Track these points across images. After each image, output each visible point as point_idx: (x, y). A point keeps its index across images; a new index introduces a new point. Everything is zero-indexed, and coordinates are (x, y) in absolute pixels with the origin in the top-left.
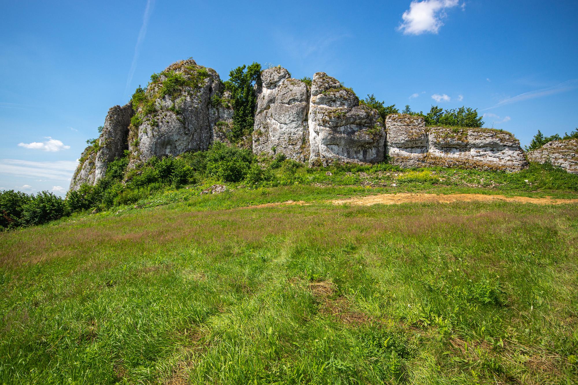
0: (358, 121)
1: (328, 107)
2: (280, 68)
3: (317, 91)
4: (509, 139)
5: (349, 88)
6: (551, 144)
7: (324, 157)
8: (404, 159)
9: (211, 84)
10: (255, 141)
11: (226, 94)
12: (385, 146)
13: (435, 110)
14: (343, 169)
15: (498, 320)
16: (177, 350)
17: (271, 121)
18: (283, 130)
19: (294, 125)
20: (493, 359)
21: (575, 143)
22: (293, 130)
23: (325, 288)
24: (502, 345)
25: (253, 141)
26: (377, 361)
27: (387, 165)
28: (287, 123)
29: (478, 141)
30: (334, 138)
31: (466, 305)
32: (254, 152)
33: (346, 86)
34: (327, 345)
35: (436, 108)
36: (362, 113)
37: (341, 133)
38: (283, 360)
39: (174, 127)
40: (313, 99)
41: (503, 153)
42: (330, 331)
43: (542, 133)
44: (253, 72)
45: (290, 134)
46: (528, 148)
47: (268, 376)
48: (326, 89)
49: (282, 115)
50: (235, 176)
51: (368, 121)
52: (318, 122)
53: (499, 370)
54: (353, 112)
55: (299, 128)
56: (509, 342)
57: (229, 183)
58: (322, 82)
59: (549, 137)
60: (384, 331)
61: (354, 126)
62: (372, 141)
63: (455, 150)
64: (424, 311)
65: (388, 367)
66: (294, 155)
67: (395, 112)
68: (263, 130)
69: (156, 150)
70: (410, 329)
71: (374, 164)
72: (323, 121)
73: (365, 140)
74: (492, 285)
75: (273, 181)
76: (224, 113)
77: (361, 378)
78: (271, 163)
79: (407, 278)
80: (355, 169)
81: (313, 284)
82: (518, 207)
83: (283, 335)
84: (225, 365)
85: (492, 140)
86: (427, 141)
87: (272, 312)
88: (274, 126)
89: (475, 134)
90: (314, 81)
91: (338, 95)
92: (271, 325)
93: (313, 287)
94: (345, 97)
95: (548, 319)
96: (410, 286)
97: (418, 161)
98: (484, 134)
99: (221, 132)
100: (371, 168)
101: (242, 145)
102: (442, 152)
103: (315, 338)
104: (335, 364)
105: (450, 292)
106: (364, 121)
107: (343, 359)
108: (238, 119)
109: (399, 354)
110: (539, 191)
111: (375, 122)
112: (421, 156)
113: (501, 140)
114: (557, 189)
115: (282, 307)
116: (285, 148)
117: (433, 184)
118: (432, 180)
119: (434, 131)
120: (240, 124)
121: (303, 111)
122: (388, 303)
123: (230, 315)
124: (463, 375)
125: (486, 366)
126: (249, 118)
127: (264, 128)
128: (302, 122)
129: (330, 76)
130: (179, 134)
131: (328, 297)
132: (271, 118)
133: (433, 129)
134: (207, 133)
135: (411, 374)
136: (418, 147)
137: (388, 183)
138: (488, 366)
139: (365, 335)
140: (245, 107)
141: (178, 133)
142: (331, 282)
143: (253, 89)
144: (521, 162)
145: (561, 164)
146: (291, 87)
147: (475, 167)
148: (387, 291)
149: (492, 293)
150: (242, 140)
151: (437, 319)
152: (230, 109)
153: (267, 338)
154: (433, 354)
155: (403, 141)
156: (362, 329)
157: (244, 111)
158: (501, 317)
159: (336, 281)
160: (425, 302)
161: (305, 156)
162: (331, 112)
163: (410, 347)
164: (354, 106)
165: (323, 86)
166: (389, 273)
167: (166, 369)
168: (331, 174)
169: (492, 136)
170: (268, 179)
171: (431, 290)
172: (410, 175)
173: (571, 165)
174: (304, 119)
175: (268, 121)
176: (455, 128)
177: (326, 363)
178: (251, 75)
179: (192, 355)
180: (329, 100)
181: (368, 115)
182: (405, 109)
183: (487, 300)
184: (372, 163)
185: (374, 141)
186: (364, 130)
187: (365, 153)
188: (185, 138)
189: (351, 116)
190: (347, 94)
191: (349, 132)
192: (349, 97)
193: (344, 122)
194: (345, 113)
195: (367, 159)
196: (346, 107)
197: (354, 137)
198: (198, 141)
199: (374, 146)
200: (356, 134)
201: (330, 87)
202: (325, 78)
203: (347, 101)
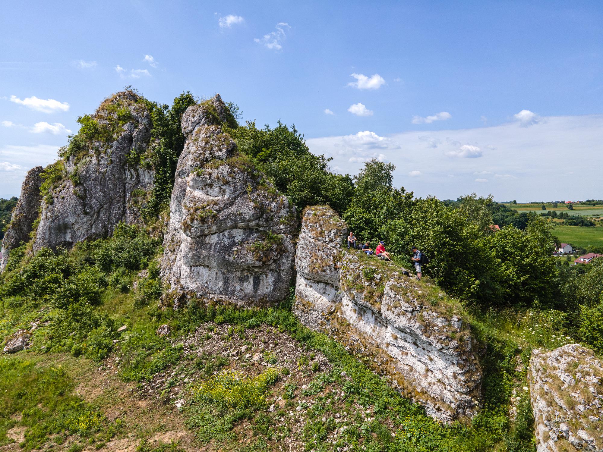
0: (242, 225)
1: (203, 196)
3: (191, 166)
7: (182, 288)
8: (307, 306)
9: (132, 131)
12: (294, 268)
30: (199, 257)
36: (248, 210)
37: (211, 247)
39: (69, 205)
40: (188, 180)
41: (431, 360)
48: (206, 161)
51: (262, 223)
62: (259, 264)
69: (50, 237)
72: (184, 226)
73: (246, 262)
76: (145, 176)
86: (339, 281)
91: (214, 175)
98: (402, 302)
102: (355, 312)
106: (253, 223)
108: (157, 186)
111: (277, 224)
126: (167, 186)
130: (76, 214)
134: (119, 209)
136: (332, 285)
152: (151, 170)
155: (306, 271)
162: (198, 209)
164: (243, 194)
165: (202, 157)
180: (204, 183)
181: (261, 213)
184: (263, 302)
185: (264, 263)
186: (251, 241)
187: (257, 282)
188: (85, 220)
189: (227, 216)
190: (231, 173)
191: (225, 246)
192: (233, 178)
193: (214, 228)
194: (219, 211)
195: (259, 292)
196: (226, 197)
197: (230, 256)
198: (105, 221)
199: (271, 270)
200: (235, 249)
201: (214, 157)
202: (210, 140)
203: (229, 185)
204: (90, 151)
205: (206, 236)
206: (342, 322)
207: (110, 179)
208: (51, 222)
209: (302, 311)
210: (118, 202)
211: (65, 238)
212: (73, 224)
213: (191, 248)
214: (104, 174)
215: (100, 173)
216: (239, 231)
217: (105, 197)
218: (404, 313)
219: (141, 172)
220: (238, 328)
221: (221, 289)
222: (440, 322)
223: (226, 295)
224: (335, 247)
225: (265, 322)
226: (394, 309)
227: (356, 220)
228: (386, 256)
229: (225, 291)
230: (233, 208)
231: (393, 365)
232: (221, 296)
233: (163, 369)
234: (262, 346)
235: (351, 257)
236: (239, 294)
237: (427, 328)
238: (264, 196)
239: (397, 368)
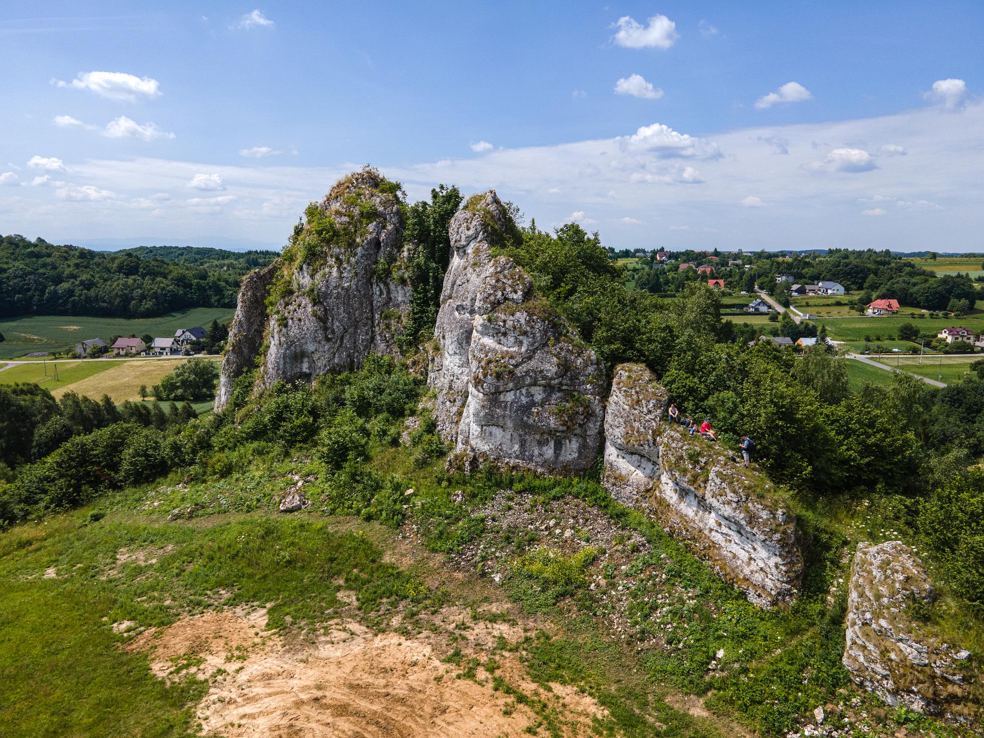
0: (542, 382)
1: (494, 345)
7: (473, 450)
8: (619, 480)
9: (378, 234)
10: (431, 361)
22: (457, 370)
29: (715, 503)
30: (493, 416)
32: (428, 381)
36: (552, 366)
37: (506, 406)
39: (307, 329)
40: (476, 323)
41: (755, 550)
45: (453, 376)
48: (495, 305)
51: (567, 381)
58: (493, 287)
61: (536, 391)
68: (442, 341)
69: (285, 367)
72: (477, 379)
73: (548, 426)
76: (398, 292)
86: (658, 456)
89: (719, 481)
91: (510, 322)
94: (523, 328)
98: (728, 491)
99: (388, 332)
101: (414, 363)
102: (676, 493)
106: (554, 382)
108: (416, 307)
111: (584, 383)
112: (644, 484)
126: (430, 309)
127: (444, 337)
130: (316, 341)
133: (667, 432)
134: (367, 334)
136: (649, 459)
140: (426, 285)
152: (407, 285)
161: (457, 433)
162: (492, 360)
168: (460, 498)
180: (496, 331)
184: (566, 470)
185: (568, 427)
186: (553, 402)
187: (558, 446)
188: (326, 347)
189: (526, 372)
190: (529, 321)
191: (522, 406)
192: (532, 327)
193: (511, 385)
194: (516, 366)
195: (561, 458)
196: (523, 349)
197: (528, 417)
198: (350, 348)
199: (575, 435)
200: (534, 410)
201: (506, 299)
202: (501, 276)
203: (527, 336)
204: (329, 259)
205: (500, 393)
206: (661, 502)
207: (355, 296)
208: (286, 349)
209: (614, 484)
210: (365, 325)
211: (301, 369)
212: (313, 352)
213: (483, 406)
214: (347, 290)
215: (343, 288)
216: (538, 388)
217: (349, 319)
218: (729, 503)
219: (392, 287)
220: (541, 498)
221: (518, 453)
222: (764, 515)
223: (524, 459)
224: (654, 420)
225: (570, 494)
226: (718, 497)
227: (678, 388)
228: (712, 436)
229: (521, 455)
230: (533, 363)
231: (716, 551)
232: (517, 461)
233: (470, 541)
234: (572, 521)
235: (672, 433)
236: (538, 460)
237: (752, 519)
238: (568, 350)
239: (720, 555)
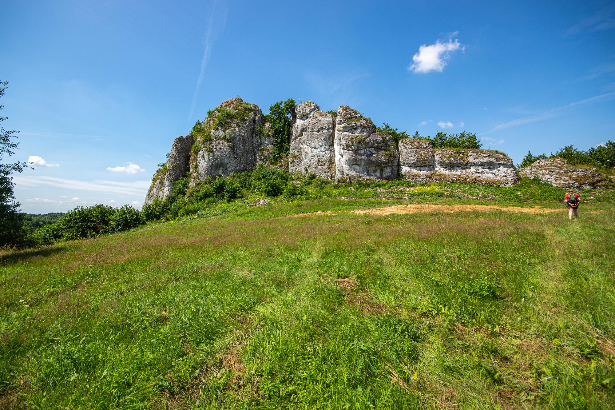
0: (375, 145)
1: (350, 134)
2: (311, 103)
3: (341, 121)
4: (503, 158)
5: (368, 118)
6: (539, 163)
7: (347, 175)
8: (415, 176)
9: (255, 117)
10: (291, 163)
11: (267, 125)
12: (399, 165)
13: (440, 135)
14: (363, 185)
15: (495, 310)
16: (231, 332)
17: (304, 147)
18: (314, 153)
19: (322, 149)
20: (490, 343)
21: (559, 162)
22: (322, 153)
23: (350, 283)
24: (498, 331)
25: (289, 163)
26: (393, 343)
27: (400, 181)
28: (317, 147)
29: (477, 160)
30: (356, 160)
31: (467, 298)
32: (290, 171)
33: (366, 116)
34: (352, 330)
35: (442, 133)
36: (379, 138)
37: (361, 155)
38: (316, 341)
39: (225, 152)
40: (338, 128)
41: (499, 171)
42: (354, 318)
43: (532, 153)
44: (288, 107)
45: (320, 156)
46: (520, 166)
47: (304, 354)
48: (349, 119)
49: (313, 141)
50: (275, 192)
51: (384, 145)
52: (342, 146)
53: (495, 352)
54: (371, 138)
55: (326, 152)
56: (504, 328)
57: (270, 197)
58: (345, 114)
59: (537, 156)
60: (399, 319)
61: (372, 150)
62: (387, 161)
63: (457, 168)
64: (432, 303)
65: (402, 348)
66: (323, 174)
67: (407, 137)
68: (297, 154)
69: (211, 171)
70: (420, 317)
71: (389, 180)
72: (347, 146)
73: (381, 161)
74: (489, 280)
75: (305, 195)
76: (266, 140)
77: (380, 357)
78: (304, 181)
79: (418, 275)
80: (374, 185)
81: (339, 280)
82: (511, 215)
83: (315, 321)
84: (269, 344)
85: (489, 159)
86: (434, 161)
87: (306, 303)
88: (306, 150)
89: (475, 154)
90: (339, 112)
91: (358, 124)
92: (306, 313)
93: (339, 283)
94: (365, 125)
95: (537, 309)
96: (420, 281)
97: (426, 177)
98: (482, 154)
99: (263, 156)
100: (387, 184)
101: (280, 166)
102: (447, 170)
103: (342, 324)
104: (358, 345)
105: (454, 287)
106: (380, 145)
107: (365, 341)
108: (277, 145)
109: (411, 338)
110: (529, 201)
111: (390, 146)
112: (428, 173)
113: (497, 159)
114: (544, 200)
115: (314, 299)
116: (315, 168)
117: (439, 196)
118: (438, 193)
119: (439, 152)
120: (279, 149)
121: (329, 138)
122: (402, 296)
123: (272, 304)
124: (465, 355)
125: (484, 348)
126: (285, 144)
127: (298, 152)
128: (329, 146)
129: (352, 108)
131: (352, 290)
132: (303, 144)
133: (438, 150)
134: (252, 157)
135: (421, 354)
136: (426, 166)
137: (400, 196)
138: (486, 348)
139: (383, 322)
140: (282, 135)
141: (229, 157)
142: (355, 278)
143: (288, 121)
144: (514, 177)
145: (548, 179)
146: (320, 118)
147: (474, 182)
148: (401, 286)
149: (490, 287)
150: (280, 162)
151: (443, 309)
152: (270, 137)
153: (303, 324)
154: (439, 338)
155: (413, 161)
156: (380, 317)
157: (282, 139)
158: (497, 308)
159: (358, 277)
160: (433, 295)
161: (331, 175)
162: (353, 138)
163: (420, 332)
164: (372, 133)
165: (346, 117)
166: (402, 271)
167: (222, 346)
168: (353, 189)
169: (489, 156)
170: (301, 194)
171: (438, 285)
172: (420, 189)
173: (556, 180)
174: (331, 144)
175: (301, 146)
176: (458, 149)
177: (351, 344)
178: (287, 109)
179: (243, 336)
180: (351, 128)
181: (384, 140)
182: (415, 134)
183: (485, 293)
185: (389, 161)
186: (381, 152)
187: (381, 172)
188: (234, 161)
189: (370, 141)
190: (366, 123)
191: (369, 155)
192: (368, 125)
193: (364, 146)
194: (365, 139)
195: (384, 176)
196: (365, 134)
197: (372, 158)
198: (245, 163)
200: (374, 155)
201: (352, 117)
204: (233, 124)
205: (358, 150)
208: (213, 162)
211: (218, 173)
217: (244, 149)
223: (370, 177)
231: (479, 179)
235: (441, 150)
236: (375, 177)
239: (482, 178)
